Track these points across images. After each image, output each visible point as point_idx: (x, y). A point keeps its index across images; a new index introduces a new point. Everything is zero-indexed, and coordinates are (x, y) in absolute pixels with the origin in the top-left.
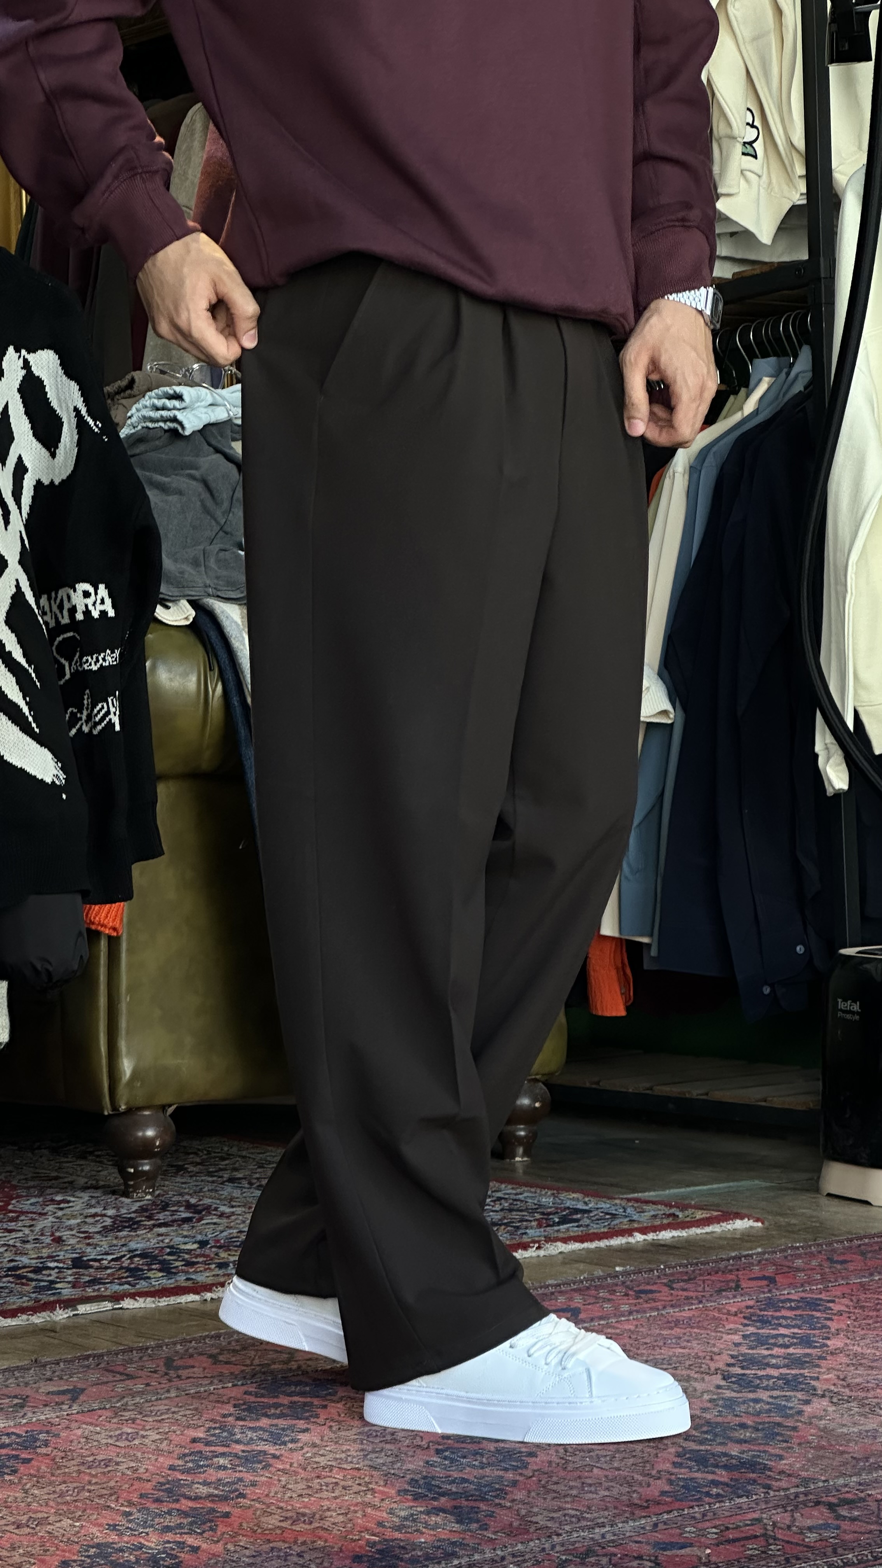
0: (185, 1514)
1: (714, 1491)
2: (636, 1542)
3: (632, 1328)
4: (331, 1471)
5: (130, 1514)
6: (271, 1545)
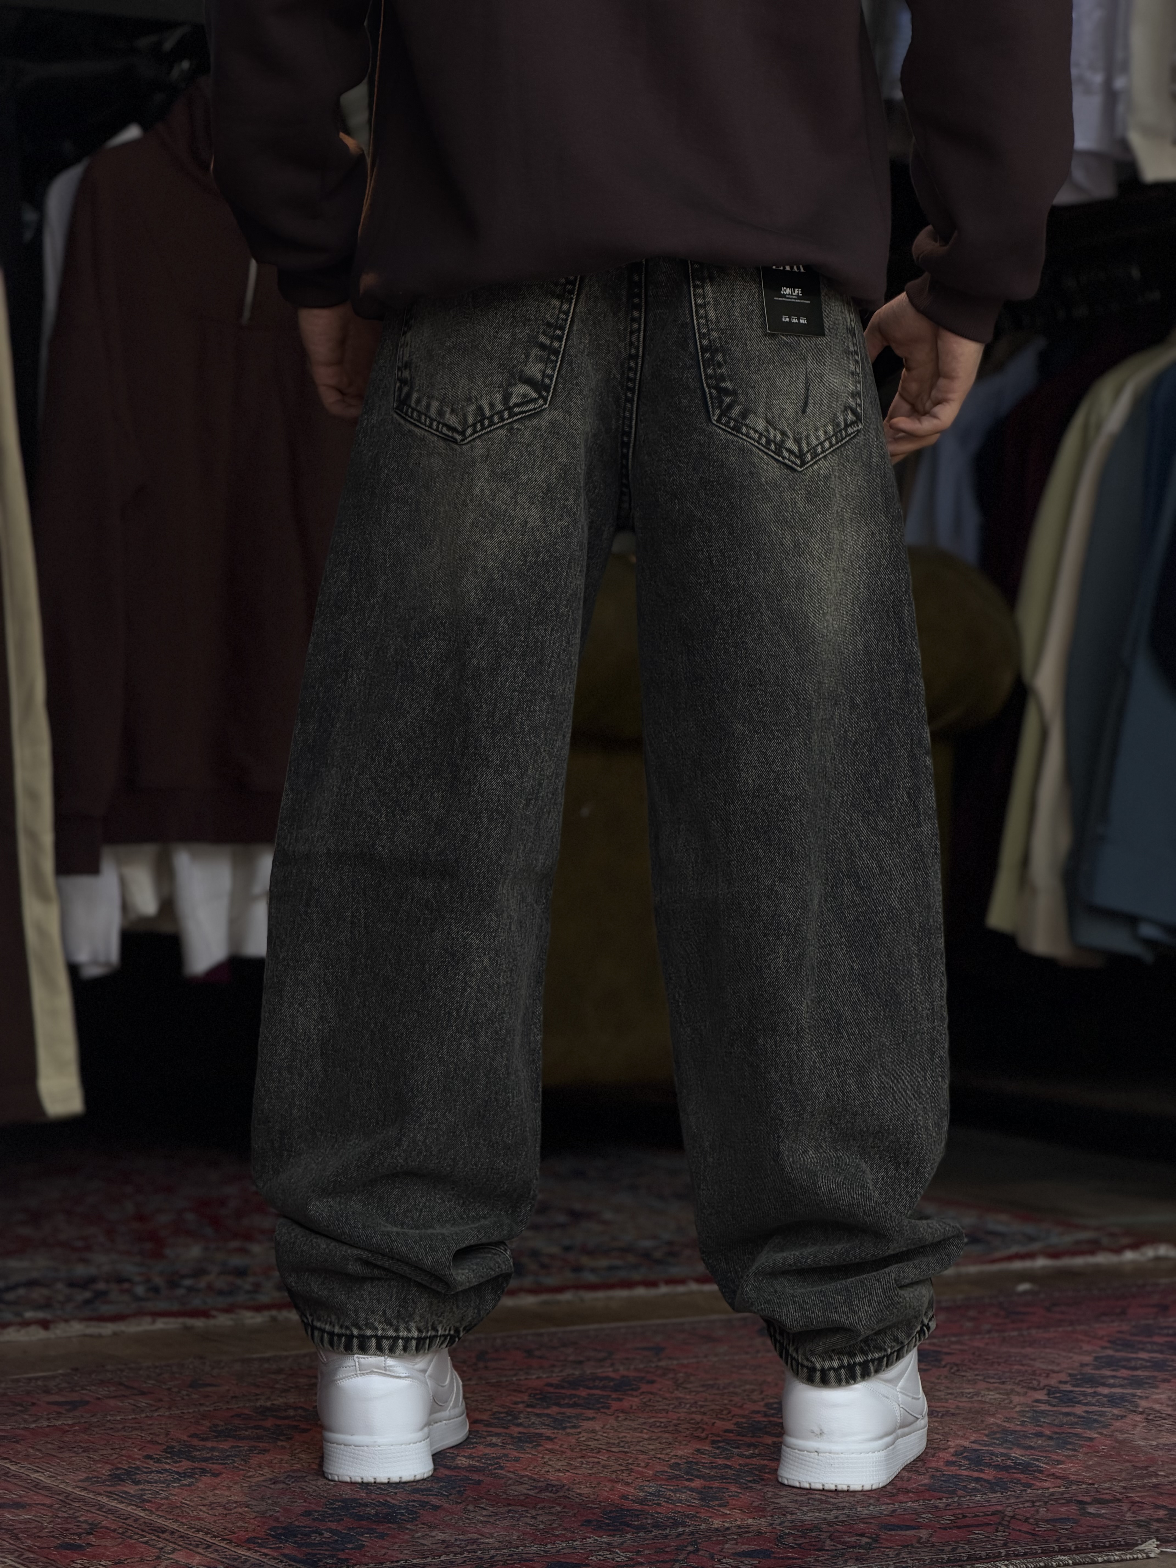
1: (973, 1486)
3: (982, 1345)
4: (599, 1452)
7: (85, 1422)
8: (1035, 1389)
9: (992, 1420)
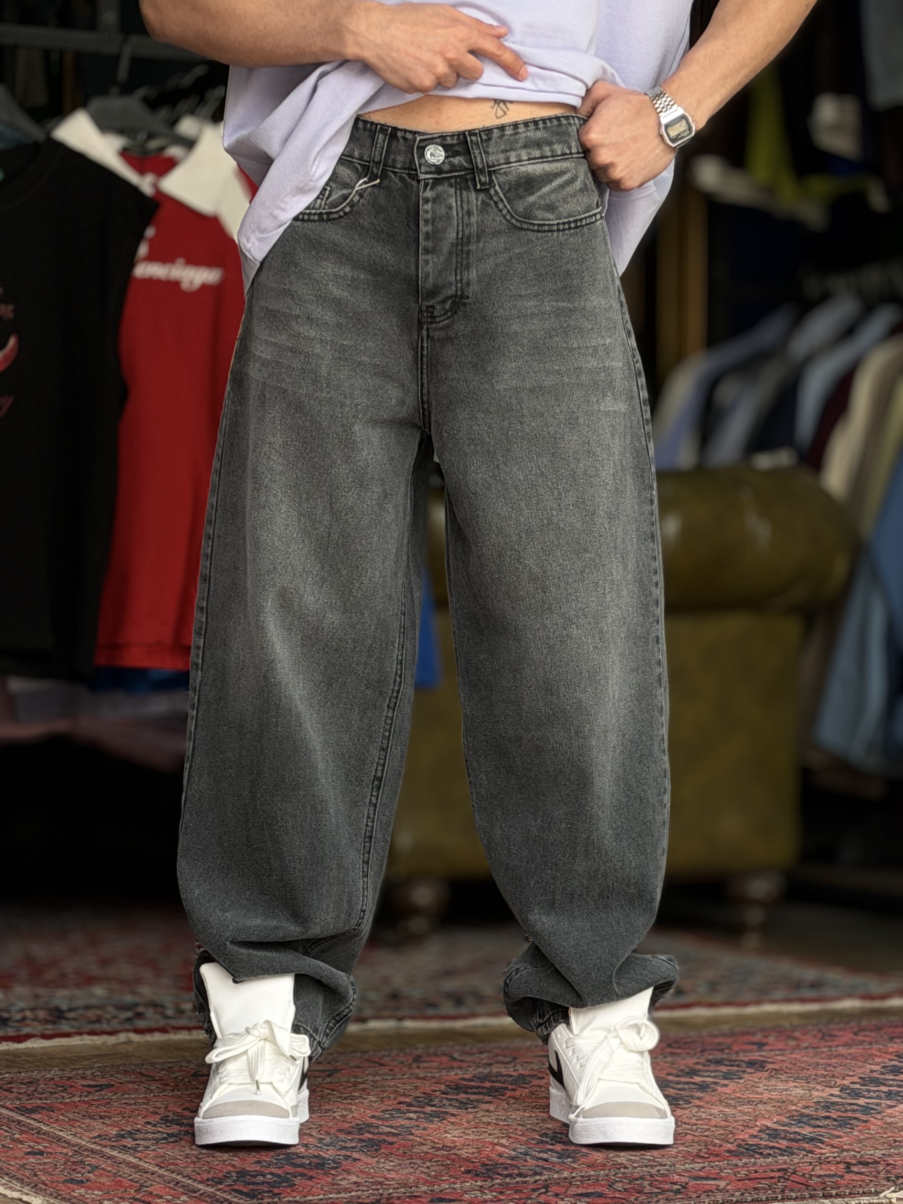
0: (362, 1141)
1: (768, 1151)
2: (680, 1175)
3: (799, 1057)
4: (488, 1125)
5: (323, 1139)
6: (412, 1161)
7: (108, 1099)
8: (831, 1087)
9: (794, 1108)
